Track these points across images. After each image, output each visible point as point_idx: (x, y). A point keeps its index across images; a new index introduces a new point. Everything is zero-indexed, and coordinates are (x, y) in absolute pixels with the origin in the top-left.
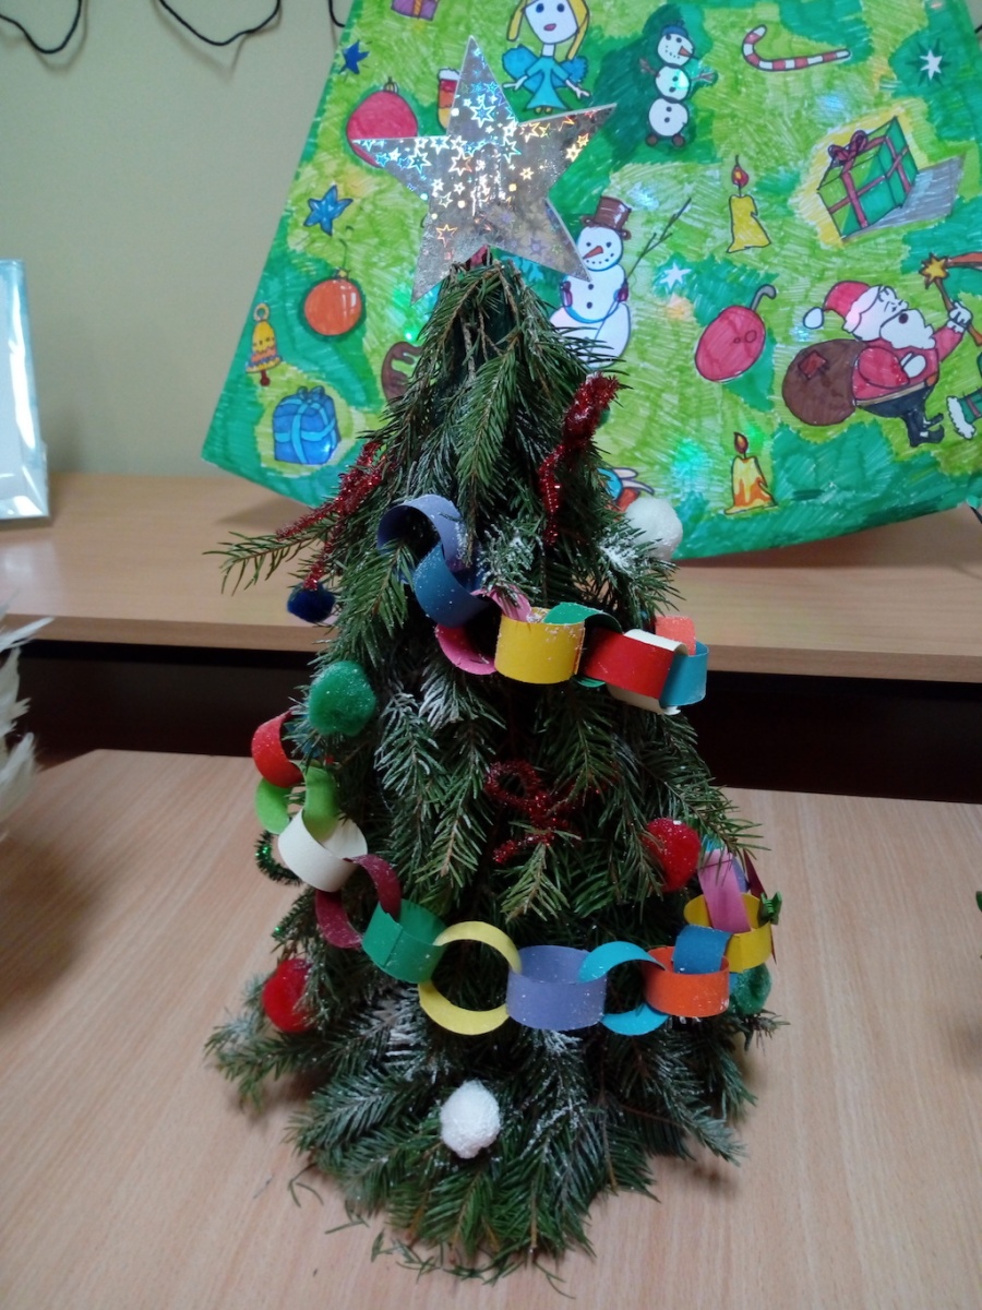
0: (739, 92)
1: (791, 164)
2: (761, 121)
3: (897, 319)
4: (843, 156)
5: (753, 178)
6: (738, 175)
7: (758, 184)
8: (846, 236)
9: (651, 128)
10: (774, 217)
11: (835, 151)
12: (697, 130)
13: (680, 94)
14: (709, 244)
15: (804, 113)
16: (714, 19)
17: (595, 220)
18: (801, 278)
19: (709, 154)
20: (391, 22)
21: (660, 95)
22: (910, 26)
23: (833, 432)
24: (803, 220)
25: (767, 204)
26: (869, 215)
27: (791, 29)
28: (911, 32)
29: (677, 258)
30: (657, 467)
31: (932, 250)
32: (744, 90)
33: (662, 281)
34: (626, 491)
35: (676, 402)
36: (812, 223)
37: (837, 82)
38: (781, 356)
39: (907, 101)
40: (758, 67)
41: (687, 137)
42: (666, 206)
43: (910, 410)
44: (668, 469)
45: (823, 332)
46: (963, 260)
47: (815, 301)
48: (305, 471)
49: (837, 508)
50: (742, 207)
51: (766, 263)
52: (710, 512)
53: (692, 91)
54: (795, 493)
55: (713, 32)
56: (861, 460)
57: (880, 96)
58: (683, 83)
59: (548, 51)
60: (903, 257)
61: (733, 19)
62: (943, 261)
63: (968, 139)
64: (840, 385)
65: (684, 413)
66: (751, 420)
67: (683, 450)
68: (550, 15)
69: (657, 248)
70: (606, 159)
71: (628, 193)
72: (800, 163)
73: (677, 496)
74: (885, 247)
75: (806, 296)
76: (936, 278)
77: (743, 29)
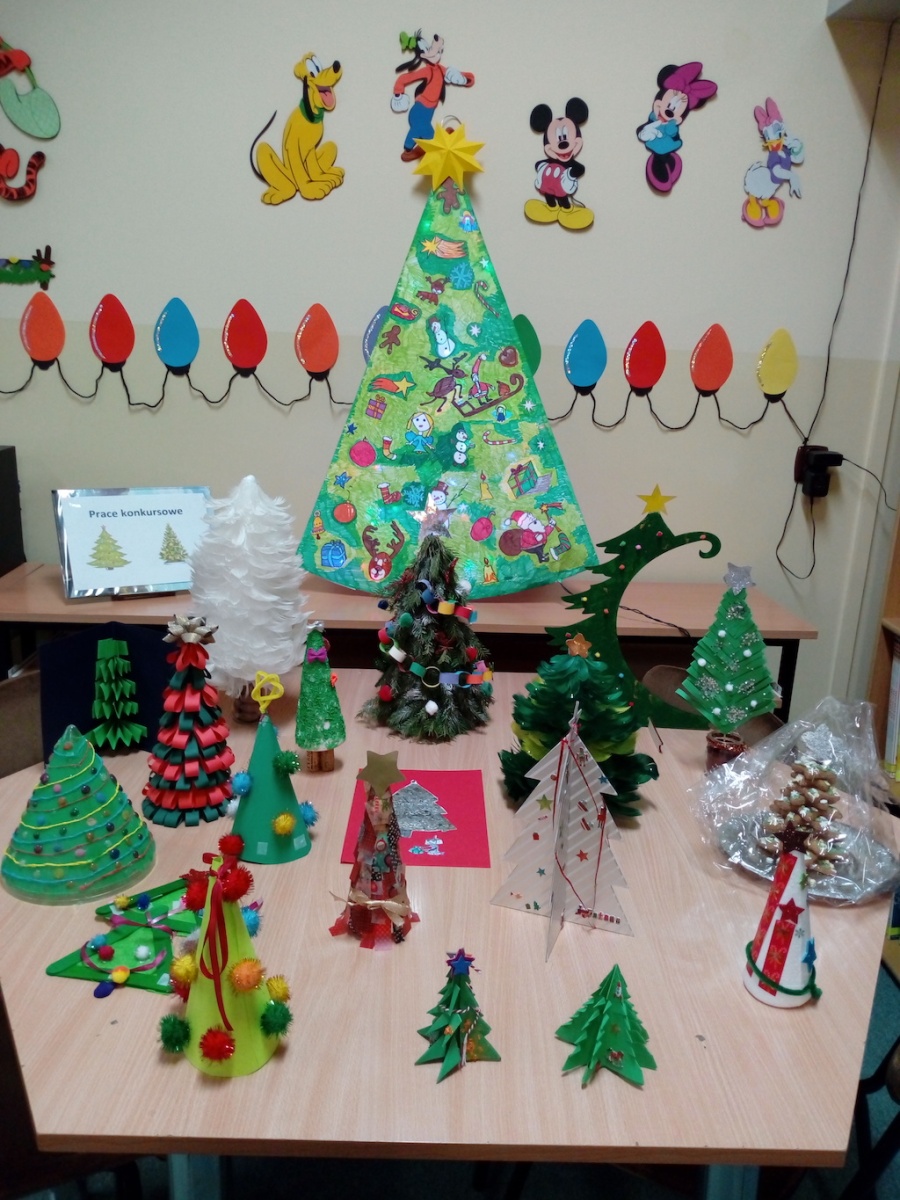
0: (482, 451)
1: (499, 473)
2: (489, 460)
3: (533, 523)
4: (516, 472)
5: (487, 478)
6: (483, 476)
7: (489, 479)
8: (517, 496)
9: (454, 460)
10: (495, 490)
11: (513, 470)
12: (469, 462)
13: (464, 450)
14: (474, 498)
15: (503, 458)
16: (474, 428)
17: (437, 488)
18: (503, 509)
19: (473, 469)
20: (365, 418)
21: (457, 450)
22: (534, 433)
23: (515, 558)
24: (503, 491)
25: (492, 486)
26: (524, 490)
27: (498, 432)
28: (534, 435)
29: (464, 502)
31: (543, 502)
32: (484, 450)
33: (460, 509)
36: (506, 492)
37: (512, 449)
39: (535, 456)
40: (488, 443)
41: (466, 464)
42: (460, 485)
43: (538, 551)
44: (463, 569)
46: (552, 505)
48: (333, 570)
49: (518, 583)
50: (484, 487)
51: (492, 504)
52: (478, 583)
53: (467, 450)
54: (504, 578)
55: (473, 432)
56: (524, 568)
57: (526, 454)
58: (464, 448)
59: (420, 434)
60: (534, 504)
61: (479, 428)
62: (547, 505)
63: (553, 468)
64: (517, 544)
65: (467, 551)
66: (489, 554)
67: (467, 563)
68: (421, 422)
69: (457, 498)
70: (440, 470)
71: (447, 480)
72: (502, 473)
73: (466, 578)
74: (528, 501)
76: (545, 510)
77: (483, 431)
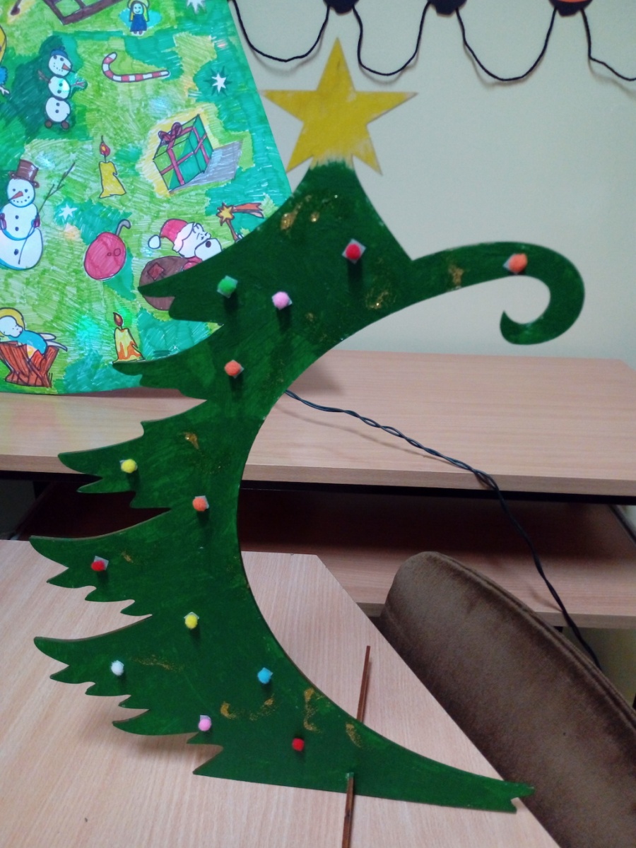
0: (101, 95)
1: (136, 142)
2: (115, 114)
3: (205, 244)
4: (168, 138)
5: (113, 151)
6: (104, 149)
7: (116, 154)
8: (172, 190)
9: (48, 117)
10: (128, 176)
11: (162, 135)
12: (76, 119)
13: (64, 95)
14: (88, 193)
15: (142, 110)
16: (84, 47)
17: (18, 174)
18: (145, 216)
19: (85, 135)
21: (52, 95)
22: (206, 58)
24: (145, 178)
25: (122, 168)
26: (185, 177)
27: (132, 56)
28: (206, 61)
29: (68, 201)
30: (67, 334)
31: (224, 201)
32: (104, 93)
33: (60, 215)
34: (50, 348)
35: (75, 292)
36: (150, 181)
37: (161, 91)
38: (137, 266)
39: (205, 105)
40: (113, 80)
41: (71, 123)
42: (60, 167)
44: (75, 335)
45: (161, 251)
46: (243, 208)
47: (154, 231)
50: (107, 169)
51: (123, 205)
52: (104, 363)
53: (71, 93)
54: (154, 352)
55: (83, 55)
56: (190, 333)
57: (189, 101)
58: (66, 88)
60: (206, 205)
61: (95, 47)
62: (230, 208)
63: (244, 131)
65: (81, 300)
66: (122, 305)
67: (83, 322)
69: (55, 194)
70: (21, 136)
71: (36, 158)
72: (142, 142)
73: (82, 352)
74: (194, 199)
75: (149, 228)
76: (227, 219)
77: (102, 54)
